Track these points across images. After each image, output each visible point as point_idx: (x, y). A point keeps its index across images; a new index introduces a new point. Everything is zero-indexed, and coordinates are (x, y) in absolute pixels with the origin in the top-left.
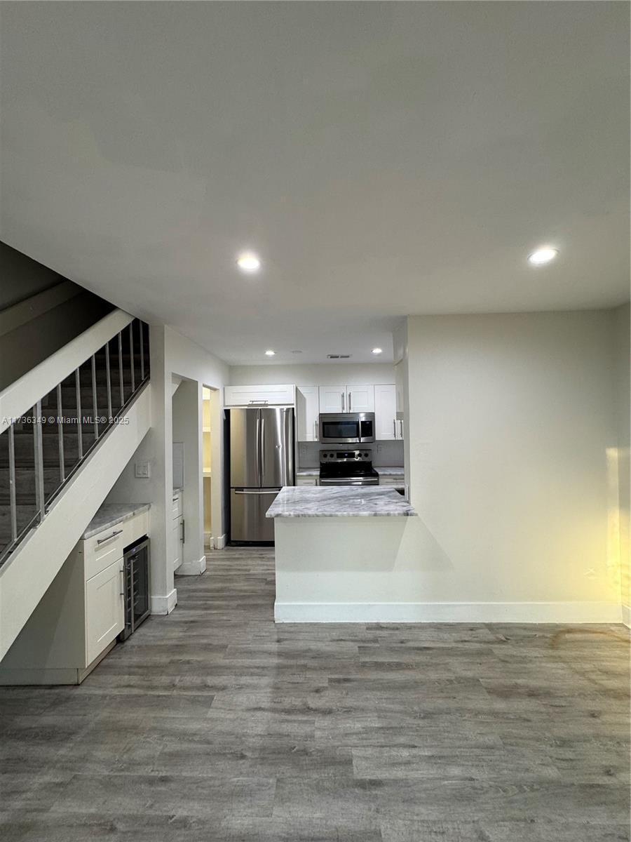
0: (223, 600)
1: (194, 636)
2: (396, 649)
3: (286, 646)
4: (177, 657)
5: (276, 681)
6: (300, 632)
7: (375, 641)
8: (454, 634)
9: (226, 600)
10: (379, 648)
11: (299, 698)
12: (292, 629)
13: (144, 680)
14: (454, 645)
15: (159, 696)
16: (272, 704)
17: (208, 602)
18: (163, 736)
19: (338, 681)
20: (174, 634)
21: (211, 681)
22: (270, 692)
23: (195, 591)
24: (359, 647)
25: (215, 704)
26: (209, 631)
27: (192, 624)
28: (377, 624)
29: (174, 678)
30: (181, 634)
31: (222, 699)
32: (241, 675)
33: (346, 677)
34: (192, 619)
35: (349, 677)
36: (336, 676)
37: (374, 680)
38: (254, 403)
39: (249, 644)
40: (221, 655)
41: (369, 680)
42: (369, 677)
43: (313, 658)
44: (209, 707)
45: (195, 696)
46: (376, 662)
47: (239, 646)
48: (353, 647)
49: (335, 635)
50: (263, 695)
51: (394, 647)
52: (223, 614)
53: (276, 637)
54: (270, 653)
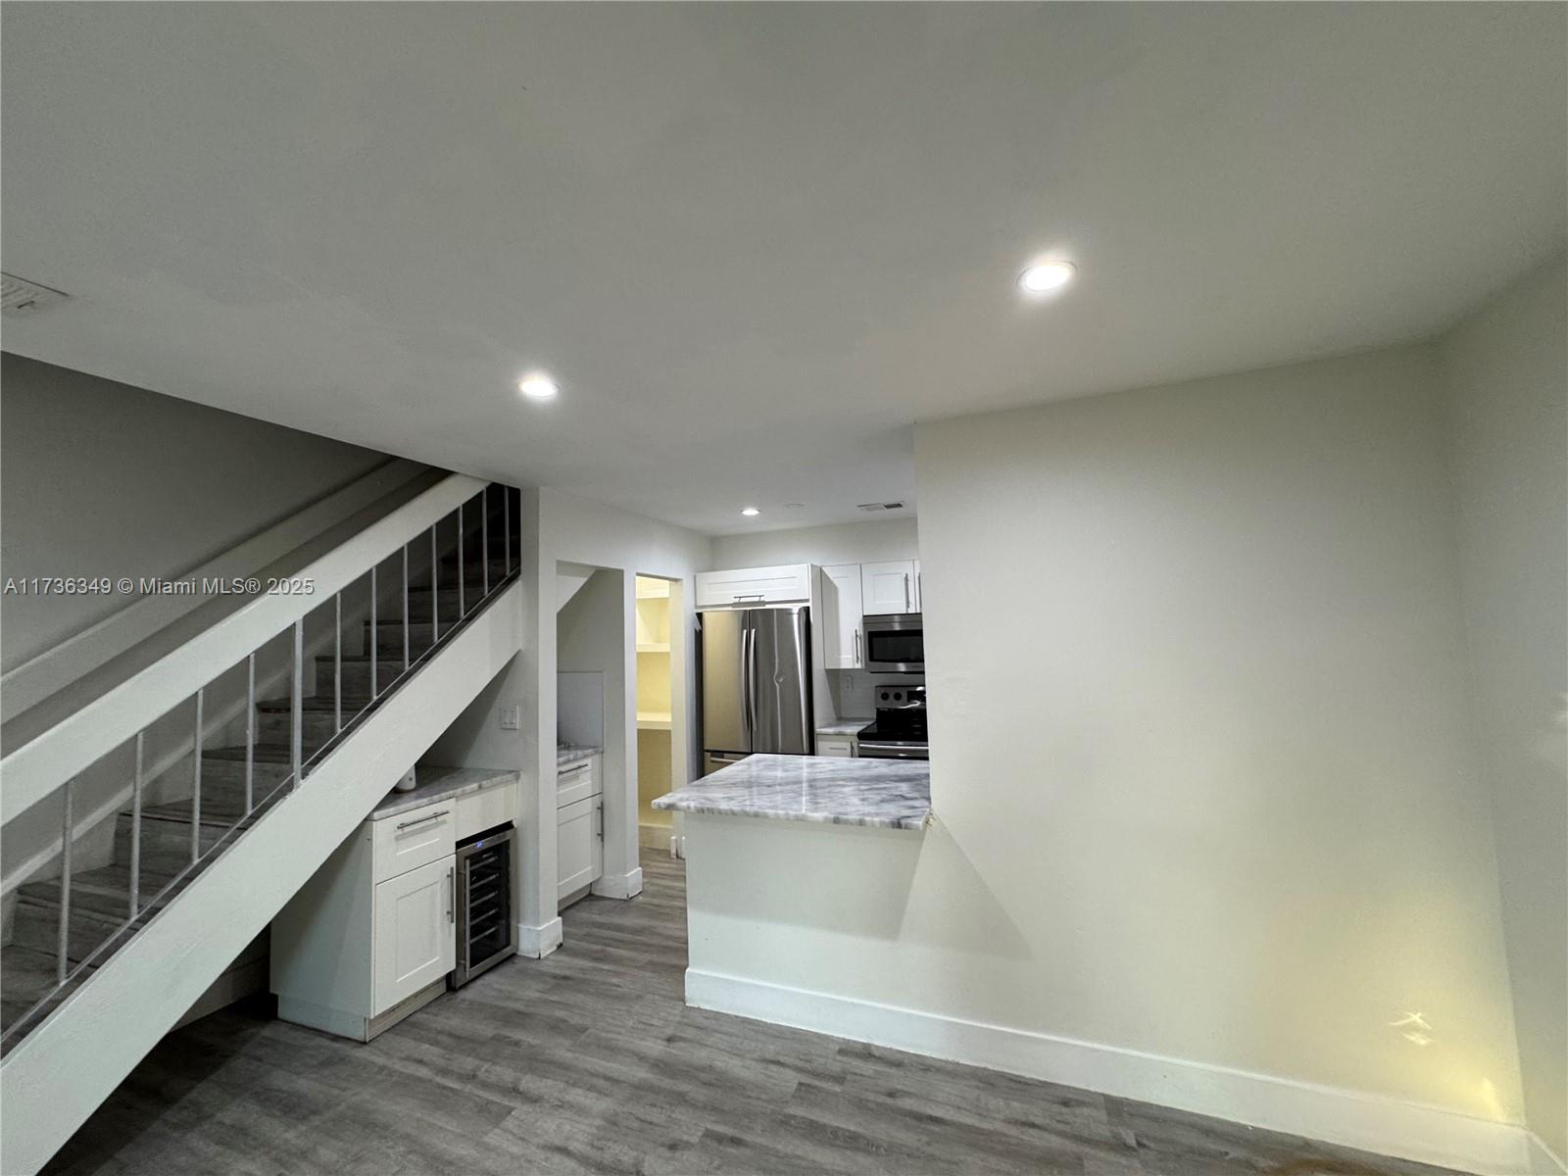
0: (631, 949)
1: (552, 1001)
2: (870, 1105)
3: (677, 1051)
4: (506, 1032)
5: (619, 1109)
6: (716, 1031)
7: (839, 1079)
8: (1015, 1104)
9: (636, 950)
10: (835, 1094)
11: (637, 1150)
12: (706, 1023)
13: (444, 1058)
14: (999, 1126)
15: (445, 1088)
16: (588, 1148)
17: (608, 949)
18: (410, 1152)
19: (720, 1139)
20: (528, 993)
21: (529, 1083)
22: (598, 1128)
23: (602, 926)
24: (801, 1084)
25: (509, 1123)
26: (579, 998)
27: (563, 982)
28: (867, 1046)
29: (481, 1063)
30: (537, 995)
31: (522, 1118)
32: (574, 1085)
33: (738, 1135)
34: (568, 973)
35: (743, 1136)
36: (721, 1129)
37: (786, 1156)
38: (742, 600)
39: (620, 1033)
40: (568, 1043)
41: (776, 1154)
42: (780, 1147)
43: (705, 1084)
44: (497, 1125)
45: (489, 1102)
46: (812, 1122)
47: (603, 1034)
48: (790, 1079)
49: (772, 1049)
50: (583, 1127)
51: (868, 1101)
52: (617, 974)
53: (669, 1031)
54: (642, 1058)
